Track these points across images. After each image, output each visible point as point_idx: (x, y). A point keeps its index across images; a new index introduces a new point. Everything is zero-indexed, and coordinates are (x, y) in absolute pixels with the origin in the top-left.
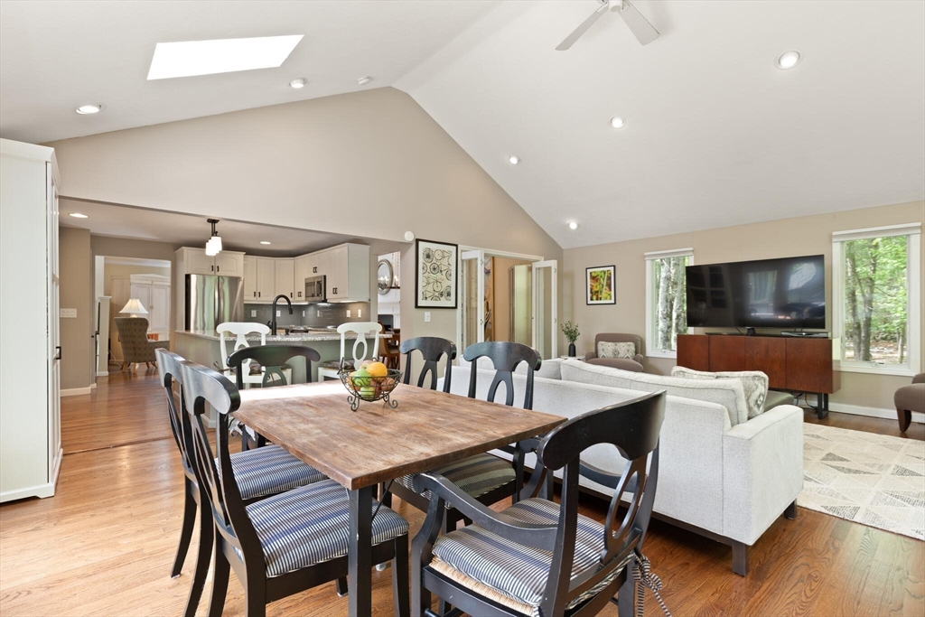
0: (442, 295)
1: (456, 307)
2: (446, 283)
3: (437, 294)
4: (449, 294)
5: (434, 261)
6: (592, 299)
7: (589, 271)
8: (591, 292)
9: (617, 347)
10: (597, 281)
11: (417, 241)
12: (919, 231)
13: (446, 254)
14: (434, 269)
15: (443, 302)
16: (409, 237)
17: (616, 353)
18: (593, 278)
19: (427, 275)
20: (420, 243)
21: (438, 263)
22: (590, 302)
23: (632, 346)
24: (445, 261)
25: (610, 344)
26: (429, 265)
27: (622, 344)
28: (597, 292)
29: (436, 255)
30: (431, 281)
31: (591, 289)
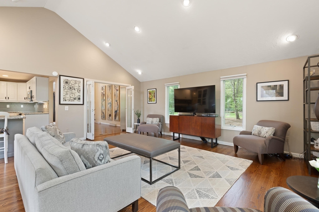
0: (75, 99)
1: (83, 104)
2: (77, 94)
3: (72, 99)
4: (79, 99)
5: (70, 85)
6: (149, 101)
7: (148, 90)
8: (149, 99)
9: (153, 120)
10: (151, 94)
11: (60, 76)
12: (246, 77)
13: (77, 82)
14: (70, 88)
15: (76, 102)
16: (55, 74)
17: (152, 122)
18: (150, 93)
19: (66, 90)
20: (61, 77)
21: (73, 86)
22: (149, 102)
23: (158, 119)
24: (77, 85)
25: (151, 118)
26: (67, 86)
27: (155, 119)
28: (151, 99)
29: (72, 82)
30: (68, 93)
31: (149, 97)
